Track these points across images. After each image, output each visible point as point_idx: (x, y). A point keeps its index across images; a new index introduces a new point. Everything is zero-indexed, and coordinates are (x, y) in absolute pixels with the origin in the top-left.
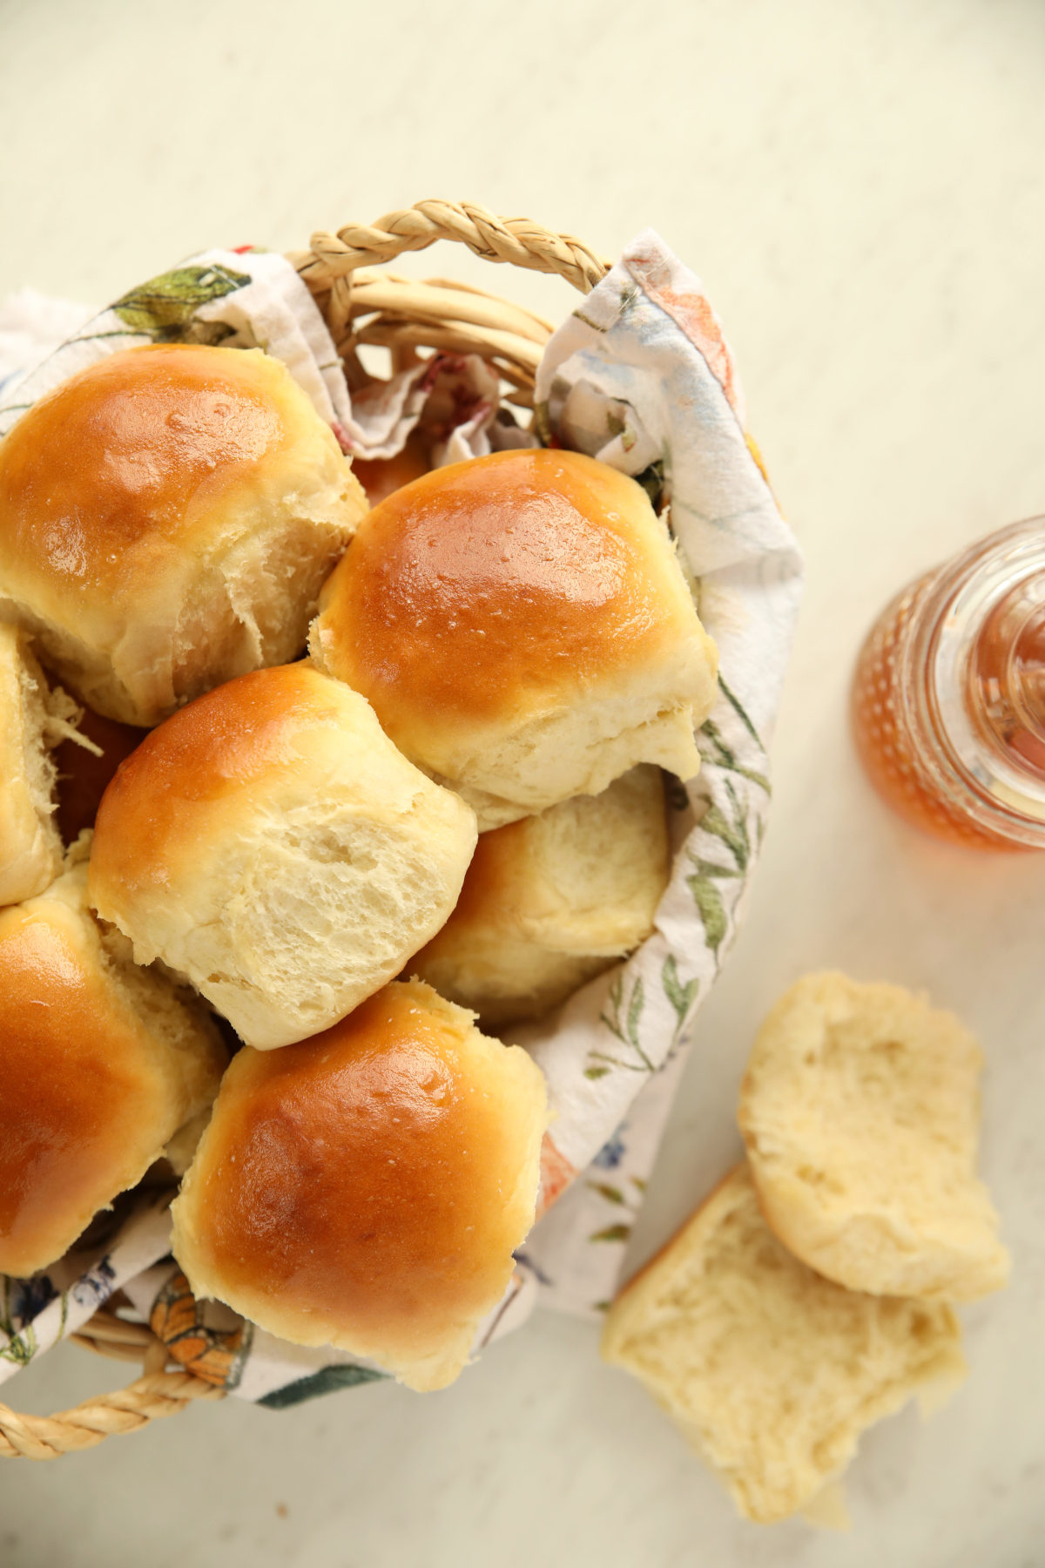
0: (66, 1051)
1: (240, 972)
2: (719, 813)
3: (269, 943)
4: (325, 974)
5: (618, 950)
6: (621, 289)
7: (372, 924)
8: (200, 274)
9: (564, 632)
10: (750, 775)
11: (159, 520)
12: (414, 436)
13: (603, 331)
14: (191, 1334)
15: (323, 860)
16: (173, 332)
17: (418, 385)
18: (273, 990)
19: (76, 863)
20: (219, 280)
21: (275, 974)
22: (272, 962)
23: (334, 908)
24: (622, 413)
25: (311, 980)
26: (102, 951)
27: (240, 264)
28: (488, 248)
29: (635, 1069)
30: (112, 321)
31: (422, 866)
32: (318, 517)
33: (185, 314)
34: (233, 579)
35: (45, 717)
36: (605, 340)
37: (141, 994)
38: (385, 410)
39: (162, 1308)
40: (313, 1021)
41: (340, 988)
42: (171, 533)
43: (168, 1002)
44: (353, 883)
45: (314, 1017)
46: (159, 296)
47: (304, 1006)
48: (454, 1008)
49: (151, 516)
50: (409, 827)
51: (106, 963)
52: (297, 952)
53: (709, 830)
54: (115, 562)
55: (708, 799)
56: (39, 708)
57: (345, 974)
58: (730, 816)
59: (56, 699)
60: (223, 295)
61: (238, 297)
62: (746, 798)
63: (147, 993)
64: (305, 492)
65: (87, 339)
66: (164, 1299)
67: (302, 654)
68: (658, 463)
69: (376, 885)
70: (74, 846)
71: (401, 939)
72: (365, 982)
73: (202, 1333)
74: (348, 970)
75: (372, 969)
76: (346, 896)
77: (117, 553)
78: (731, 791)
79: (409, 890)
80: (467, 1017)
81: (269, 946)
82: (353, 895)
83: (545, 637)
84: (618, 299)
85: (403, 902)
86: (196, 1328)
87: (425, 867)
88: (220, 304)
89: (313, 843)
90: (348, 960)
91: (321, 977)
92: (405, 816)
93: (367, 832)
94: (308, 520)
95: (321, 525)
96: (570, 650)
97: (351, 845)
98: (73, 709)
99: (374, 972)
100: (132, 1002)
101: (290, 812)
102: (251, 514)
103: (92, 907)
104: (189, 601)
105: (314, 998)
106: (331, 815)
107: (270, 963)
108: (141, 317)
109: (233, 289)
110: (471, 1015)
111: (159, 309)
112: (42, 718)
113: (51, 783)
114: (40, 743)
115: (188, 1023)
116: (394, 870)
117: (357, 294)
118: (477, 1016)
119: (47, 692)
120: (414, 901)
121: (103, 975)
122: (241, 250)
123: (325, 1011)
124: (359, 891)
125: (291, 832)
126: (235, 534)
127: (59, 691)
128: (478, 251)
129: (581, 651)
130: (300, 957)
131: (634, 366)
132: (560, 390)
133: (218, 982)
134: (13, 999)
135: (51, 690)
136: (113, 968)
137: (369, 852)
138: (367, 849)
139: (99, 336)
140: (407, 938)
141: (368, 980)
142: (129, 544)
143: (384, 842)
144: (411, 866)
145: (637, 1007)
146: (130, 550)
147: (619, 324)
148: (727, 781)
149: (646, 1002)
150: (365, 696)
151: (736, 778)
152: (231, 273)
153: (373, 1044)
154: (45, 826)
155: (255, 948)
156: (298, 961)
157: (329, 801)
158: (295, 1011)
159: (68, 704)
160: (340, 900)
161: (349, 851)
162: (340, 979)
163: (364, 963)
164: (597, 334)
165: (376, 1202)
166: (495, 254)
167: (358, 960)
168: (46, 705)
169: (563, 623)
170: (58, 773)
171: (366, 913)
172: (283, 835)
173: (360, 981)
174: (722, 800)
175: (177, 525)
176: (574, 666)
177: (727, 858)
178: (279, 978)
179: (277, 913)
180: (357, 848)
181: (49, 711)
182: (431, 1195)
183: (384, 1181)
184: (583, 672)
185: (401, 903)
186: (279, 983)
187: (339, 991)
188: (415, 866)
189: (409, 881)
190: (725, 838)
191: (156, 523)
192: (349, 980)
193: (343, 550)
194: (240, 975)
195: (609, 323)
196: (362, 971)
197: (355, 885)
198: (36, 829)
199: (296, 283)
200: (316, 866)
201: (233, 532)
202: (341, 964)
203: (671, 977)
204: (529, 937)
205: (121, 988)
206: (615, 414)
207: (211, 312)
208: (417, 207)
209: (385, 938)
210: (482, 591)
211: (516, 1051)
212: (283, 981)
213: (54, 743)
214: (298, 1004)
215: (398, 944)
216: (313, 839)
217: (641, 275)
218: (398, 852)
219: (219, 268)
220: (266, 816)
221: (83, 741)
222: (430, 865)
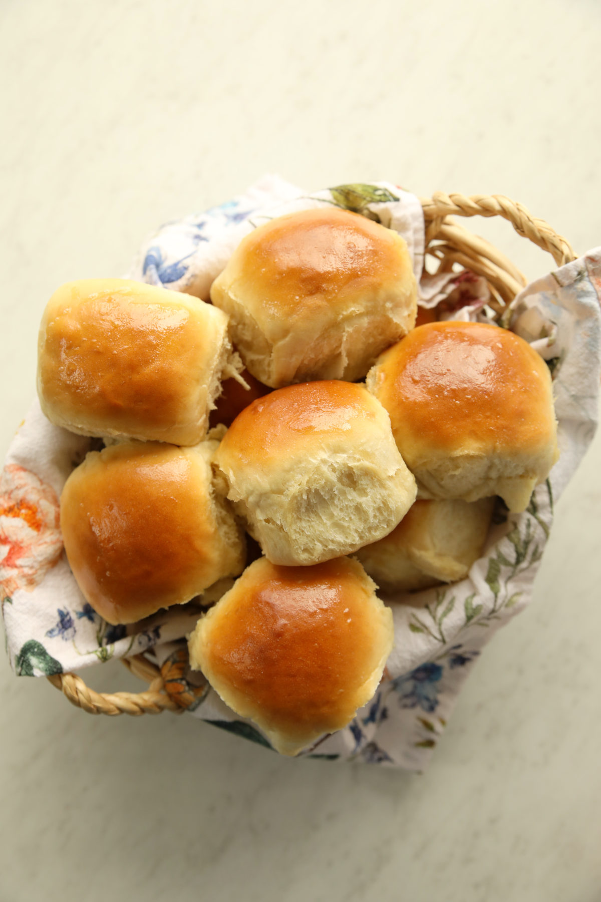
0: (178, 527)
1: (282, 522)
2: (519, 532)
3: (301, 515)
4: (321, 539)
5: (448, 579)
6: (579, 269)
7: (353, 524)
8: (376, 189)
9: (497, 419)
10: (541, 523)
11: (326, 289)
12: (441, 303)
13: (562, 286)
14: (179, 681)
15: (343, 484)
16: (355, 210)
17: (452, 281)
18: (294, 537)
19: (211, 439)
20: (385, 195)
21: (298, 530)
22: (299, 524)
23: (338, 509)
24: (551, 328)
25: (313, 540)
26: (211, 485)
27: (397, 193)
28: (521, 228)
29: (435, 638)
30: (328, 196)
31: (388, 505)
32: (396, 320)
33: (362, 204)
34: (348, 332)
35: (226, 363)
36: (559, 291)
37: (221, 513)
38: (432, 286)
39: (169, 663)
40: (306, 560)
41: (325, 548)
42: (329, 298)
43: (231, 521)
44: (352, 500)
45: (307, 558)
46: (354, 192)
47: (306, 550)
48: (370, 580)
49: (323, 286)
50: (389, 484)
51: (211, 491)
52: (313, 523)
53: (511, 540)
54: (298, 301)
55: (515, 525)
56: (225, 358)
57: (331, 543)
58: (523, 536)
59: (234, 357)
60: (385, 202)
61: (390, 205)
62: (534, 532)
63: (224, 513)
64: (397, 306)
65: (312, 199)
66: (171, 660)
67: (362, 380)
68: (557, 358)
69: (364, 506)
70: (213, 430)
71: (363, 536)
72: (338, 550)
73: (184, 682)
74: (333, 541)
75: (343, 545)
76: (347, 505)
77: (300, 297)
78: (529, 525)
79: (378, 514)
80: (372, 586)
81: (300, 515)
82: (350, 506)
83: (488, 417)
84: (575, 273)
85: (373, 519)
86: (182, 679)
87: (390, 506)
88: (382, 206)
89: (342, 474)
90: (335, 536)
91: (319, 540)
92: (391, 478)
93: (370, 478)
94: (391, 319)
95: (396, 323)
96: (497, 428)
97: (359, 482)
98: (240, 365)
99: (344, 547)
100: (217, 515)
101: (338, 455)
102: (369, 304)
103: (216, 463)
104: (323, 334)
105: (311, 549)
106: (356, 464)
107: (297, 524)
108: (341, 198)
109: (390, 201)
110: (375, 587)
111: (351, 198)
112: (225, 363)
113: (217, 395)
114: (219, 375)
115: (237, 535)
116: (375, 502)
117: (445, 228)
118: (378, 587)
119: (231, 352)
120: (378, 520)
121: (208, 497)
122: (399, 187)
123: (314, 557)
124: (354, 505)
125: (334, 464)
126: (358, 310)
127: (237, 355)
128: (516, 227)
129: (502, 430)
130: (312, 527)
131: (565, 308)
132: (521, 308)
133: (269, 523)
134: (163, 493)
135: (233, 352)
136: (213, 496)
137: (366, 488)
138: (366, 487)
139: (319, 200)
140: (367, 537)
141: (340, 550)
142: (308, 295)
143: (376, 486)
144: (383, 503)
145: (449, 610)
146: (307, 298)
147: (570, 286)
148: (529, 520)
149: (454, 609)
150: (388, 412)
151: (534, 521)
152: (391, 195)
153: (326, 583)
154: (206, 414)
155: (294, 514)
156: (311, 528)
157: (357, 456)
158: (300, 551)
159: (239, 362)
160: (343, 506)
161: (357, 484)
162: (327, 545)
163: (342, 541)
164: (557, 286)
165: (302, 661)
166: (523, 232)
167: (340, 538)
168: (228, 358)
169: (498, 414)
170: (223, 393)
171: (353, 517)
172: (330, 464)
173: (336, 549)
174: (522, 528)
175: (334, 295)
176: (496, 436)
177: (512, 556)
178: (299, 533)
179: (311, 501)
180: (361, 484)
181: (229, 361)
182: (330, 668)
183: (310, 652)
184: (500, 441)
185: (371, 520)
186: (298, 535)
187: (324, 550)
188: (385, 503)
189: (379, 509)
190: (516, 546)
191: (324, 290)
192: (331, 547)
193: (398, 340)
194: (281, 524)
195: (566, 282)
196: (339, 544)
197: (353, 502)
198: (203, 413)
199: (419, 211)
200: (339, 485)
201: (358, 309)
202: (331, 538)
203: (469, 600)
204: (410, 557)
205: (214, 506)
206: (547, 327)
207: (375, 208)
208: (494, 197)
209: (356, 532)
210: (466, 383)
211: (388, 610)
212: (300, 535)
213: (225, 378)
214: (302, 549)
215: (361, 538)
216: (343, 472)
217: (591, 266)
218: (380, 494)
219: (386, 190)
220: (325, 452)
221: (241, 380)
222: (392, 505)
